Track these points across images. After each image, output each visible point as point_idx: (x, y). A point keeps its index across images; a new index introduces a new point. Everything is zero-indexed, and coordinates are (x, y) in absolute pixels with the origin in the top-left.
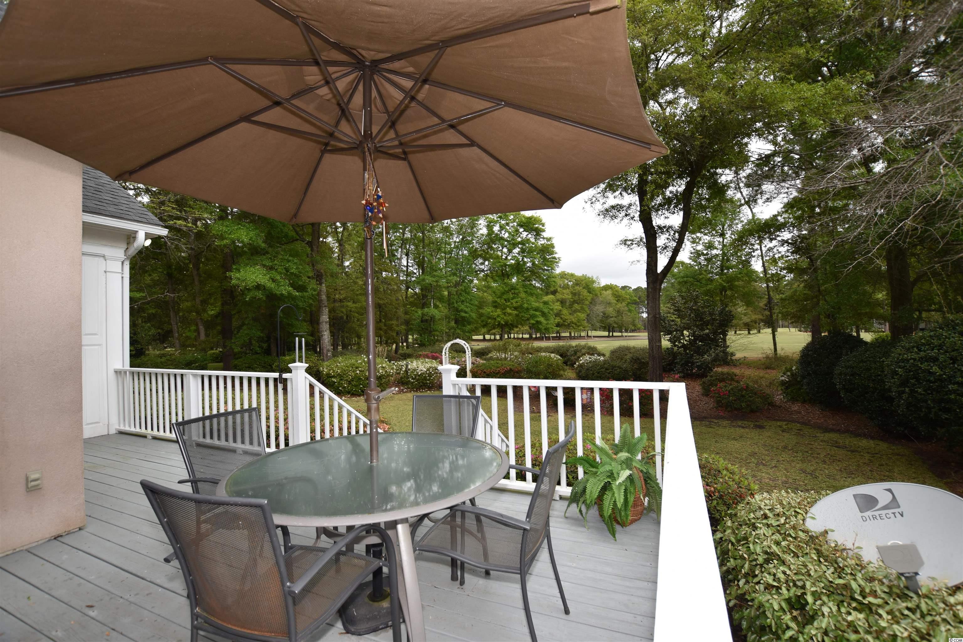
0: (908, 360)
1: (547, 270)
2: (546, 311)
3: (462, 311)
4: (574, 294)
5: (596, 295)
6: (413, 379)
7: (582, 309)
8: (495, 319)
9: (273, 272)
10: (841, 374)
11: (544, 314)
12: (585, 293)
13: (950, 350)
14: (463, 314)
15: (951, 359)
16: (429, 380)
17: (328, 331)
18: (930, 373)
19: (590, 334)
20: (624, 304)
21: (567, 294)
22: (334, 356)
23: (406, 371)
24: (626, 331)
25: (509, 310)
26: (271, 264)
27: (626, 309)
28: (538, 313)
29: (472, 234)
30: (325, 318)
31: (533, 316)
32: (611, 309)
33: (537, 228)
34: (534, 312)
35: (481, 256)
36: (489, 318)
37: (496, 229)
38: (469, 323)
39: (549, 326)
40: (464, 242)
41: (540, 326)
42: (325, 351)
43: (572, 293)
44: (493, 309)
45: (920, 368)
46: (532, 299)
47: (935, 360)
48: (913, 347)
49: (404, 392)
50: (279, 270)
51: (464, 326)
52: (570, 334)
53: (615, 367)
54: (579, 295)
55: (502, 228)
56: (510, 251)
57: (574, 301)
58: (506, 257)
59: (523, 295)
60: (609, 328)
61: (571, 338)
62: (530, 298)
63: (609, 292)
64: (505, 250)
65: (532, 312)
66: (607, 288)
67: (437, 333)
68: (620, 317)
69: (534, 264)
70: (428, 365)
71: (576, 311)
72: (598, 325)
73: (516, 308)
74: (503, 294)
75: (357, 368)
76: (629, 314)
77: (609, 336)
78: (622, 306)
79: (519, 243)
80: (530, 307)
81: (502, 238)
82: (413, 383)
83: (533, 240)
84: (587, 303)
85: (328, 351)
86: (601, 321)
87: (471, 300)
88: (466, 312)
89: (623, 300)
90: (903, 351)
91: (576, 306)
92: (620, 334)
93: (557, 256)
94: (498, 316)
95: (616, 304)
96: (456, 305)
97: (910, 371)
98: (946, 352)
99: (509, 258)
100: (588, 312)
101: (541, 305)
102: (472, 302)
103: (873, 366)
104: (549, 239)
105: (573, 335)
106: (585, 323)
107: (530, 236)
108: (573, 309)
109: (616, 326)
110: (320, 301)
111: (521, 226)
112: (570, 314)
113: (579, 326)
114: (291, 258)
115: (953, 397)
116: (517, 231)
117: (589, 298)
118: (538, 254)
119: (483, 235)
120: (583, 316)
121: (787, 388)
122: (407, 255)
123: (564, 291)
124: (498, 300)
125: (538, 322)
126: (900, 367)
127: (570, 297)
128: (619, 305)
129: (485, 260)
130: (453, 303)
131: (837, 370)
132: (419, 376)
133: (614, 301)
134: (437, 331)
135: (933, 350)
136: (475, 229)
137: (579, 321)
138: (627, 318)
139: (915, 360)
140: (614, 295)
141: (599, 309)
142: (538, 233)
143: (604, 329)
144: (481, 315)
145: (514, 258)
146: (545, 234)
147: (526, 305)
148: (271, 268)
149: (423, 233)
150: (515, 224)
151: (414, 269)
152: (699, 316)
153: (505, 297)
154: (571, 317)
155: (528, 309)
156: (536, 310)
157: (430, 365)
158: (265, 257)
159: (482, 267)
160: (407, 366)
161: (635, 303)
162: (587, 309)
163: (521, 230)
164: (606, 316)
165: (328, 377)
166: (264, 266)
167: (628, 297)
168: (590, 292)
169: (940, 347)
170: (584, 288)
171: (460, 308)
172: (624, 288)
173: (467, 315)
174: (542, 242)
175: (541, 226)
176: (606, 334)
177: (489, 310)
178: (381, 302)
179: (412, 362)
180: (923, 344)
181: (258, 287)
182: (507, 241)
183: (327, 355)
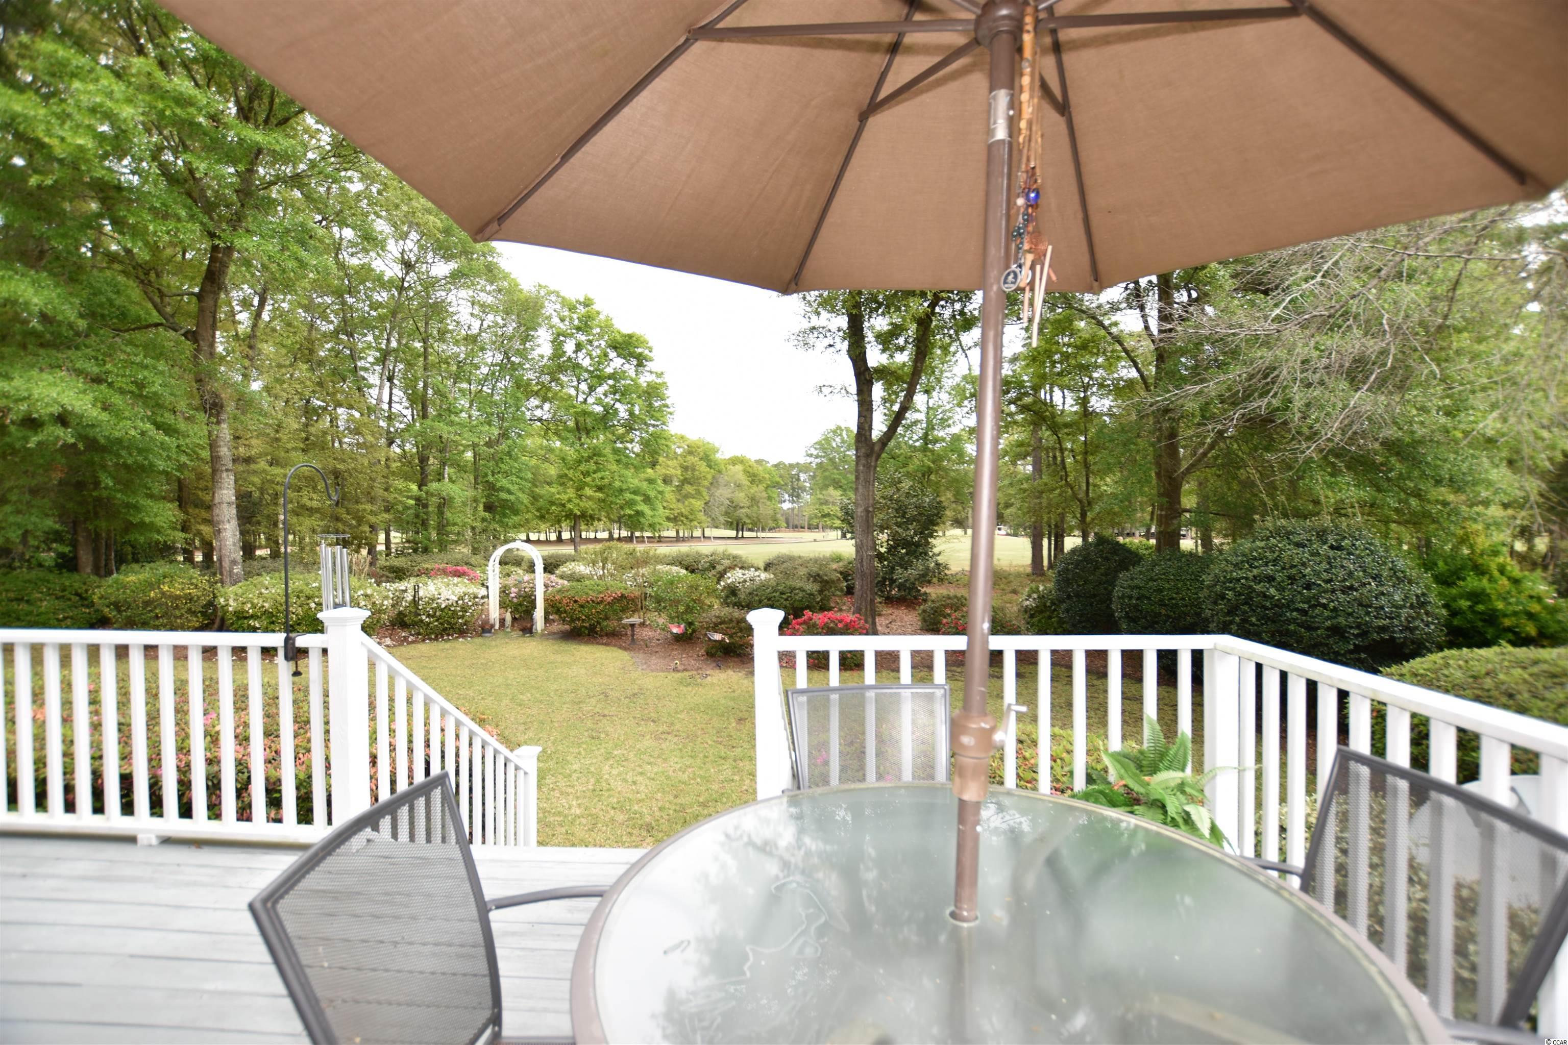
0: (1238, 580)
1: (654, 426)
2: (652, 494)
3: (502, 489)
4: (685, 469)
5: (720, 472)
6: (429, 616)
7: (699, 492)
8: (564, 505)
9: (103, 387)
10: (1123, 597)
11: (647, 500)
12: (702, 467)
13: (1288, 566)
14: (504, 495)
15: (1289, 578)
16: (462, 617)
17: (234, 523)
18: (1265, 596)
19: (708, 532)
20: (761, 487)
21: (675, 468)
22: (248, 575)
23: (415, 602)
24: (763, 530)
25: (588, 491)
26: (96, 370)
27: (764, 495)
28: (638, 498)
29: (522, 354)
30: (227, 493)
31: (630, 503)
32: (742, 495)
33: (640, 354)
34: (633, 496)
35: (536, 394)
36: (552, 503)
37: (569, 347)
38: (516, 512)
39: (656, 520)
40: (507, 367)
41: (642, 520)
42: (226, 564)
43: (682, 466)
44: (560, 488)
45: (1254, 590)
46: (629, 473)
47: (1271, 579)
48: (1243, 562)
49: (409, 643)
50: (117, 385)
51: (505, 515)
52: (678, 532)
53: (795, 589)
54: (694, 470)
55: (579, 347)
56: (592, 389)
57: (686, 479)
58: (585, 400)
59: (614, 467)
60: (738, 525)
61: (678, 539)
62: (626, 472)
63: (739, 467)
64: (584, 387)
65: (628, 496)
66: (735, 461)
67: (456, 529)
68: (755, 508)
69: (631, 413)
70: (460, 590)
71: (687, 496)
72: (722, 519)
73: (600, 489)
74: (579, 462)
75: (308, 598)
76: (768, 503)
77: (736, 538)
78: (758, 490)
79: (610, 377)
80: (624, 487)
81: (578, 366)
82: (428, 624)
83: (632, 373)
84: (706, 483)
85: (234, 562)
86: (727, 514)
87: (520, 470)
88: (509, 492)
89: (760, 481)
90: (1230, 568)
91: (688, 488)
92: (753, 534)
93: (668, 402)
94: (570, 501)
95: (750, 487)
96: (491, 478)
97: (1240, 594)
98: (1283, 568)
99: (591, 400)
100: (707, 498)
101: (645, 485)
102: (522, 475)
103: (1167, 586)
104: (660, 375)
105: (681, 535)
106: (701, 516)
107: (627, 366)
108: (684, 492)
109: (748, 521)
110: (215, 459)
111: (615, 348)
112: (678, 501)
113: (691, 521)
114: (149, 361)
115: (1292, 627)
116: (606, 355)
117: (709, 477)
118: (639, 397)
119: (542, 357)
120: (698, 504)
121: (1032, 616)
122: (390, 379)
123: (670, 463)
124: (571, 473)
125: (639, 513)
126: (1227, 589)
127: (679, 472)
128: (754, 489)
129: (545, 400)
130: (486, 475)
131: (1117, 592)
132: (442, 610)
133: (745, 481)
134: (455, 524)
135: (1267, 565)
136: (528, 345)
137: (692, 512)
138: (765, 510)
139: (1246, 579)
140: (746, 472)
141: (723, 494)
142: (641, 361)
143: (729, 525)
144: (535, 498)
145: (599, 402)
146: (650, 366)
147: (617, 484)
148: (97, 380)
149: (425, 341)
150: (603, 344)
151: (401, 407)
152: (901, 510)
153: (582, 467)
154: (680, 505)
155: (621, 491)
156: (635, 492)
157: (464, 589)
158: (79, 353)
159: (538, 413)
160: (416, 591)
161: (776, 485)
162: (705, 494)
163: (612, 354)
164: (734, 506)
165: (238, 618)
166: (79, 372)
167: (767, 476)
168: (710, 467)
169: (1275, 561)
170: (701, 459)
171: (499, 485)
172: (759, 462)
173: (512, 498)
174: (644, 380)
175: (646, 352)
176: (733, 533)
177: (552, 490)
178: (341, 467)
179: (426, 584)
180: (1255, 559)
181: (62, 419)
182: (587, 371)
183: (231, 571)
